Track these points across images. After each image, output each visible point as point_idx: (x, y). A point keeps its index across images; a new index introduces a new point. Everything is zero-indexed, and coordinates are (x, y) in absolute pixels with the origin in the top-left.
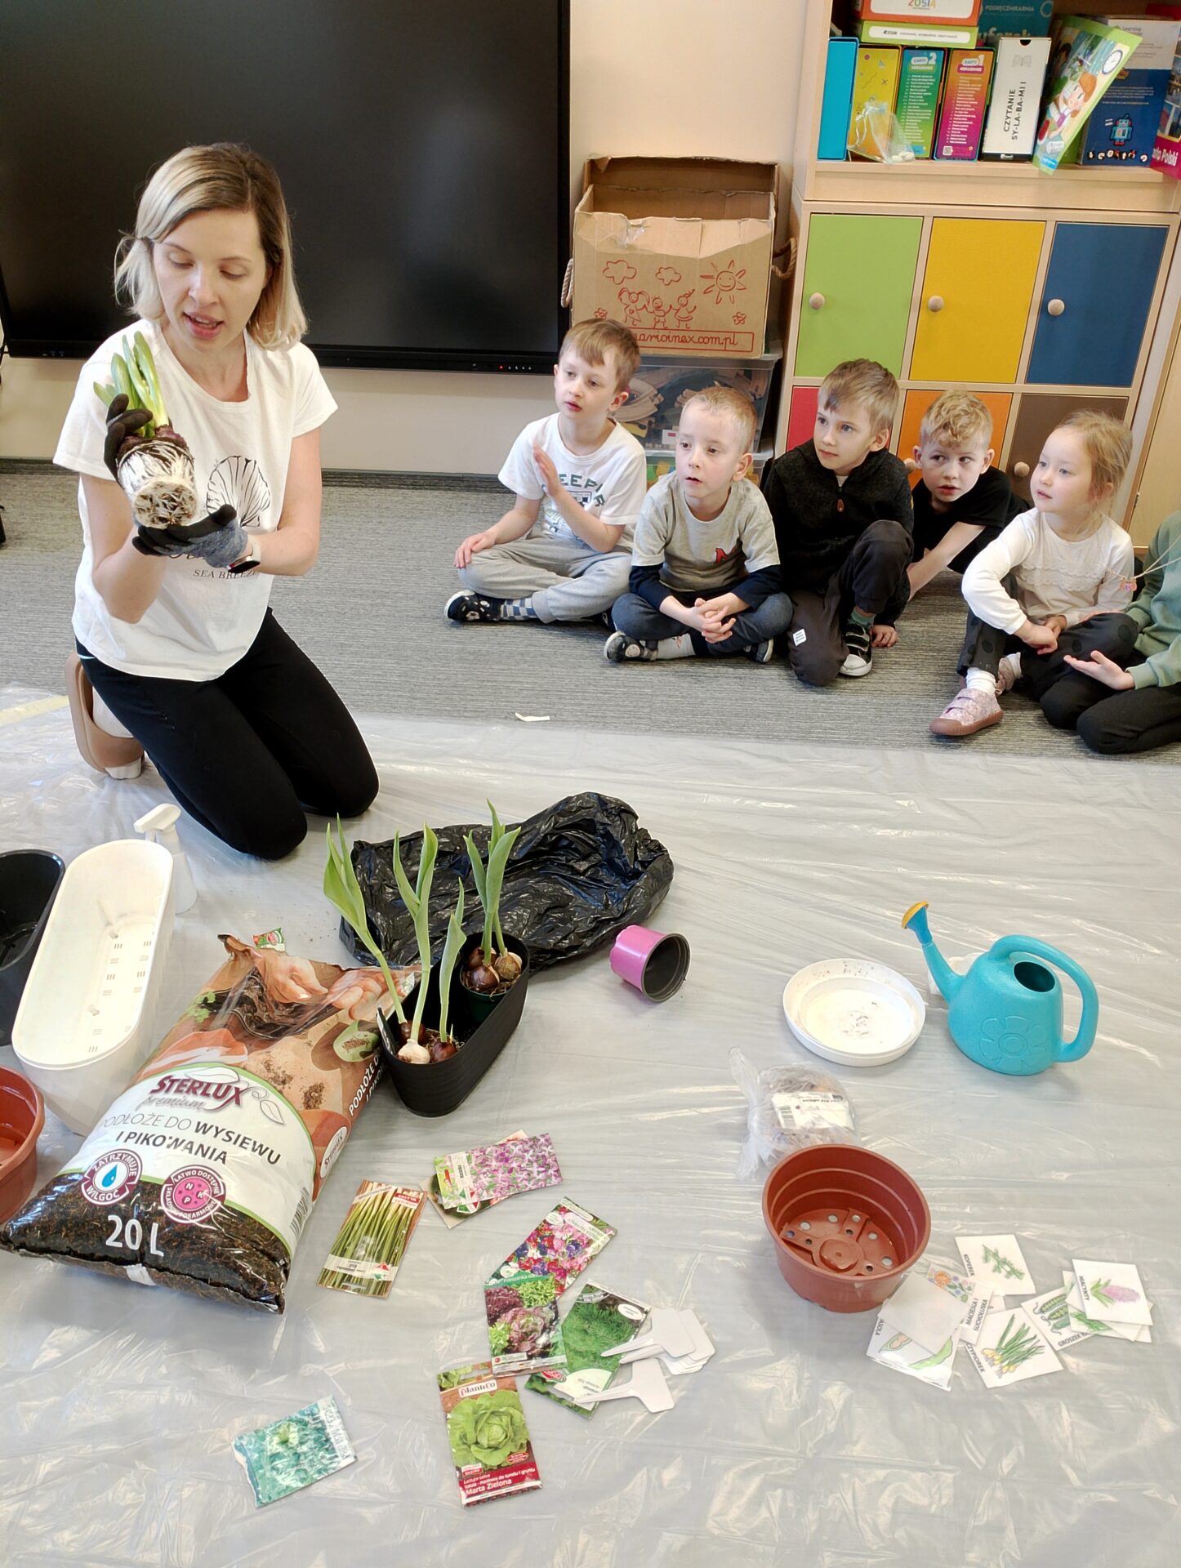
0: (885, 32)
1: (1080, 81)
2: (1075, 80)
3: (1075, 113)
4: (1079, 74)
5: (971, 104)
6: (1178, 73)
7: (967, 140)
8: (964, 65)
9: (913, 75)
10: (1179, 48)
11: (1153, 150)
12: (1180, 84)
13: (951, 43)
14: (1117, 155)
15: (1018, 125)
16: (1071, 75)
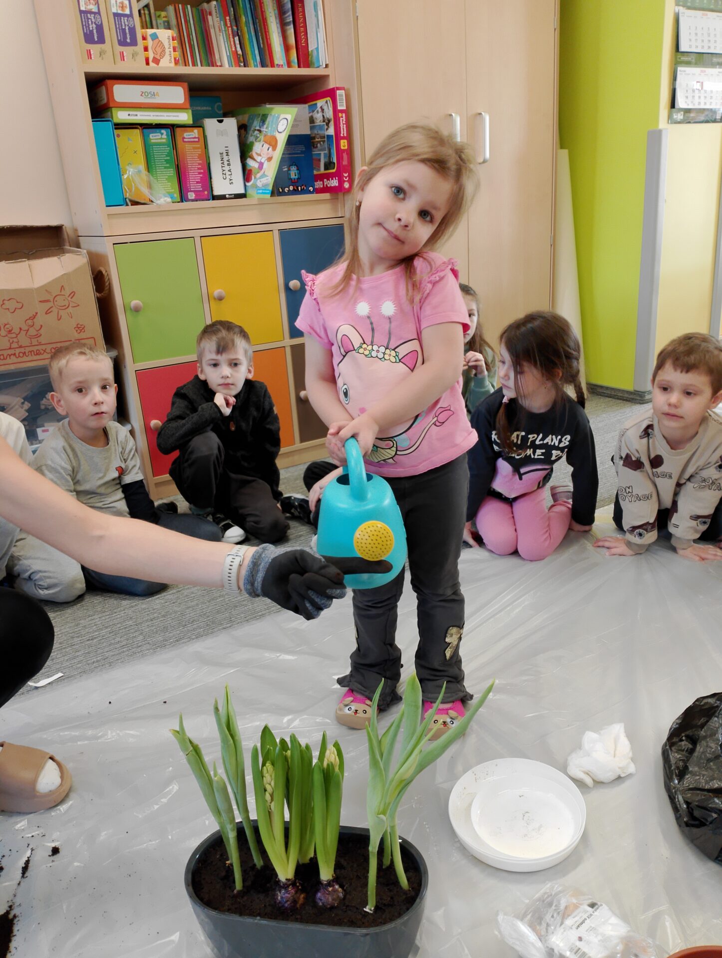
0: (129, 115)
1: (264, 141)
2: (260, 141)
3: (270, 159)
4: (262, 137)
5: (198, 163)
6: (318, 134)
7: (202, 187)
8: (186, 137)
9: (154, 147)
10: (312, 120)
11: (315, 183)
12: (322, 140)
13: (176, 120)
14: (296, 188)
15: (231, 175)
16: (256, 140)
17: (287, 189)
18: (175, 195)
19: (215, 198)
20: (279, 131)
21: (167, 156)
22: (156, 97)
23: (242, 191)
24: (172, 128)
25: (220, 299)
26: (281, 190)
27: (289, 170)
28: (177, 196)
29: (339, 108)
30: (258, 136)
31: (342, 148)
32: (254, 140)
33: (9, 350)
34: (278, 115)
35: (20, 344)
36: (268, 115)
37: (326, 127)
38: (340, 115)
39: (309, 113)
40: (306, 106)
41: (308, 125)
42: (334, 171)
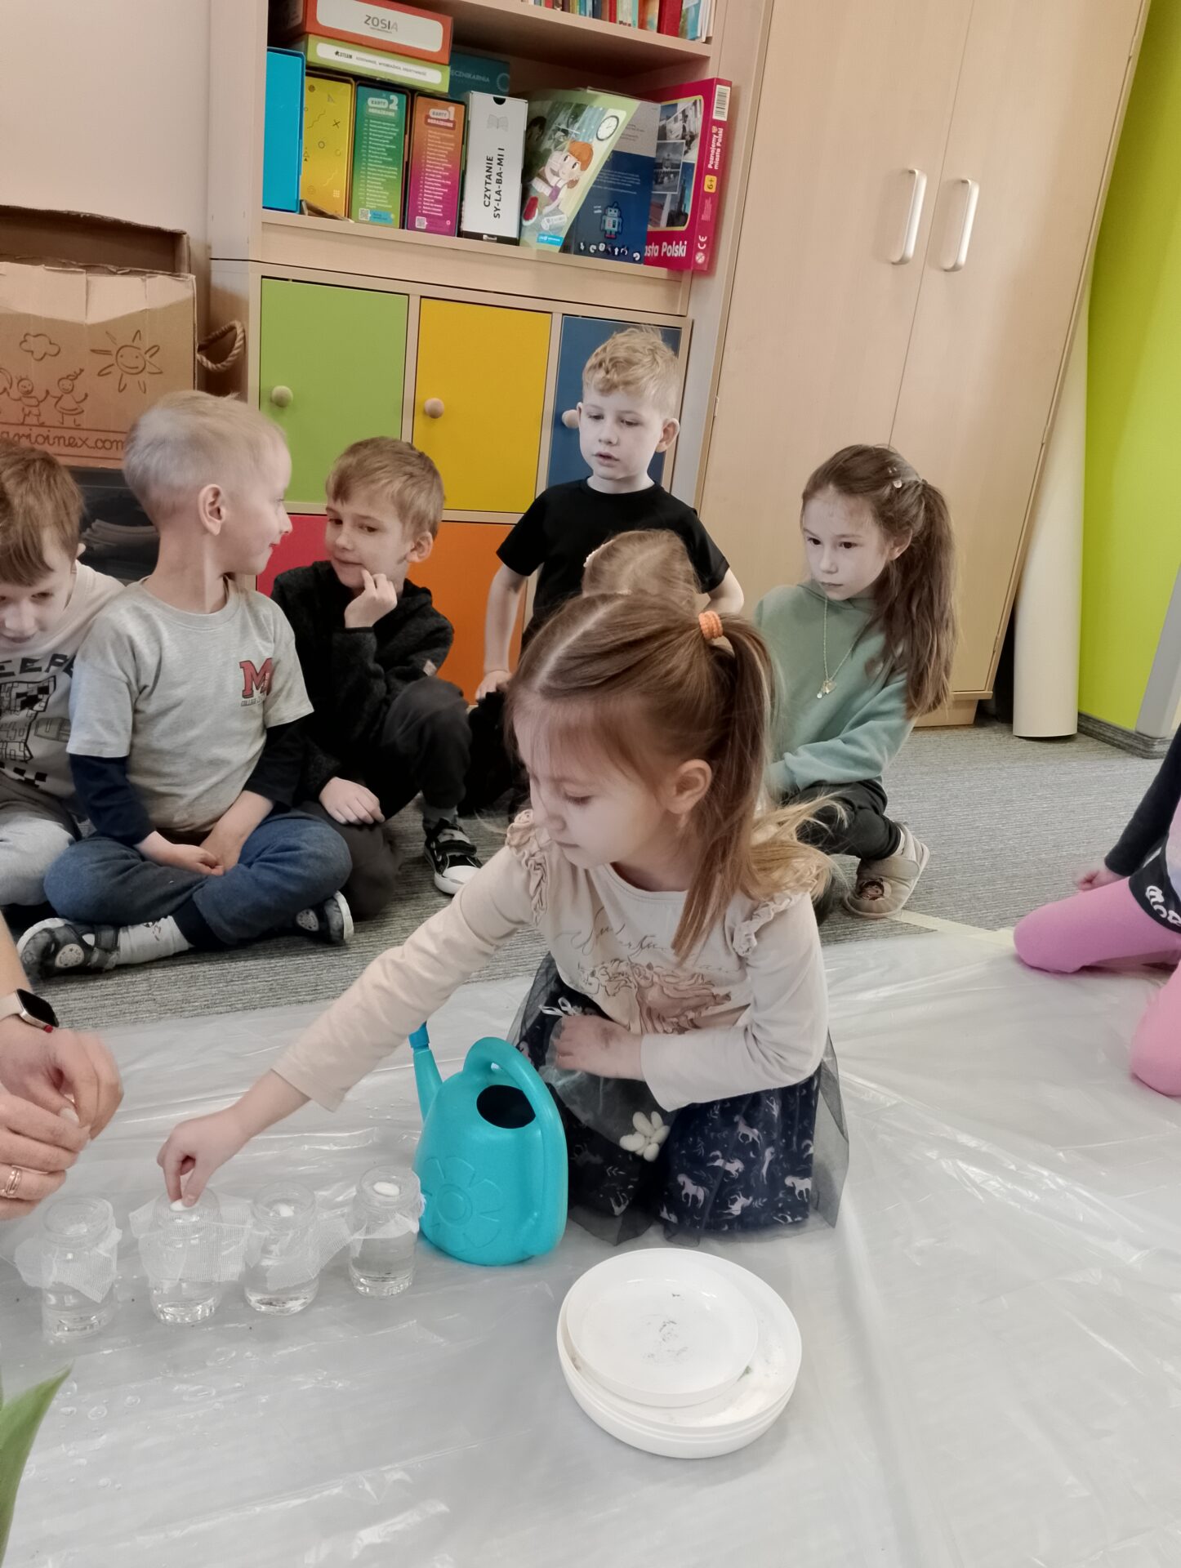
0: (337, 54)
1: (569, 151)
2: (562, 150)
3: (572, 184)
4: (567, 144)
5: (444, 167)
6: (668, 160)
7: (442, 212)
8: (432, 116)
9: (371, 121)
10: (663, 133)
11: (646, 247)
12: (673, 170)
13: (419, 81)
14: (610, 249)
15: (500, 200)
16: (556, 147)
17: (595, 247)
18: (392, 216)
19: (461, 234)
20: (600, 137)
21: (391, 142)
22: (393, 31)
23: (514, 235)
24: (411, 94)
25: (434, 415)
26: (582, 247)
27: (604, 214)
28: (395, 216)
29: (715, 117)
30: (562, 140)
31: (706, 189)
32: (552, 148)
33: (21, 427)
34: (604, 109)
35: (42, 419)
36: (586, 106)
37: (685, 148)
38: (714, 129)
39: (661, 120)
40: (658, 106)
41: (654, 141)
42: (683, 228)
